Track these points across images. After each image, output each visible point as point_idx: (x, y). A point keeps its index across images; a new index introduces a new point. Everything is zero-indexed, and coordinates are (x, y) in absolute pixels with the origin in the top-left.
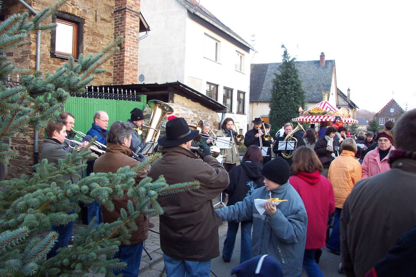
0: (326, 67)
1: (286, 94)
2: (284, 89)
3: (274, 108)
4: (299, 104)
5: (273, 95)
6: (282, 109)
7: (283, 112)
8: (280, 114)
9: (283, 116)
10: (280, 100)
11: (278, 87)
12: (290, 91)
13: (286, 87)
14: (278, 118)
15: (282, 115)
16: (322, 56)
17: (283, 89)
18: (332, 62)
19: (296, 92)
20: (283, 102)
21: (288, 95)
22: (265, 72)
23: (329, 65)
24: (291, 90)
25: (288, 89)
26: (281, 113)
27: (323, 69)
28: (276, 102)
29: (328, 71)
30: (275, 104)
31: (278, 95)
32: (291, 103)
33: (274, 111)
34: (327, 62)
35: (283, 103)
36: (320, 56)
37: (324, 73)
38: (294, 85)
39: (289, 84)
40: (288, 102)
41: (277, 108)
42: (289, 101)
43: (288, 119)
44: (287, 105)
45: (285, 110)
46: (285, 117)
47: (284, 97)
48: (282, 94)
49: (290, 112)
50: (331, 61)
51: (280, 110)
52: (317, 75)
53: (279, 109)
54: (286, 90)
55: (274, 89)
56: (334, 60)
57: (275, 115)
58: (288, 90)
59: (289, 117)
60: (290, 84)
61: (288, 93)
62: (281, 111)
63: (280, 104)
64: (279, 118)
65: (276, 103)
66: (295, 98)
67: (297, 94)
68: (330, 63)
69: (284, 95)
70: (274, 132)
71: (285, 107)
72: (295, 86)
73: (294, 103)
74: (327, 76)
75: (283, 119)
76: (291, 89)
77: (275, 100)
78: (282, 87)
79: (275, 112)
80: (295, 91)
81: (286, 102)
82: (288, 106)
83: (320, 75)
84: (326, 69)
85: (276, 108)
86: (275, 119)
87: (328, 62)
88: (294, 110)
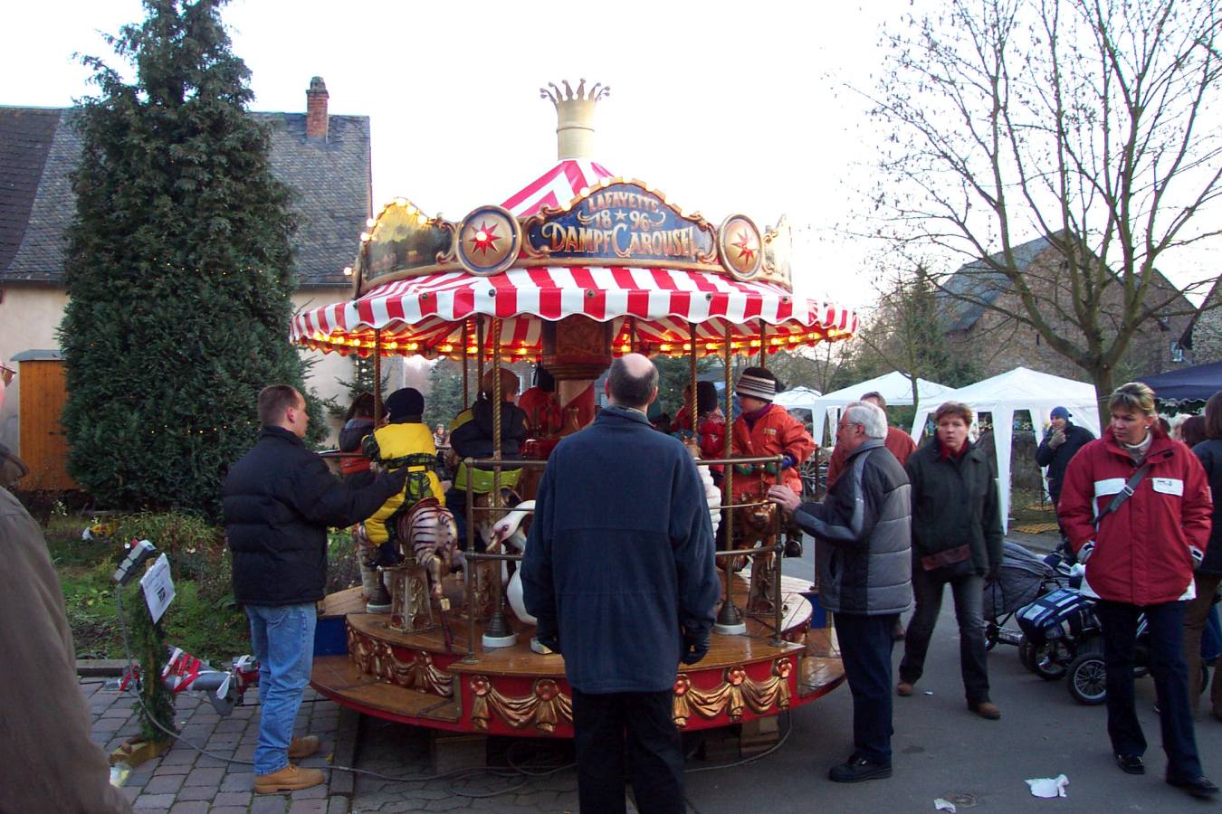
0: (335, 142)
1: (177, 197)
2: (162, 161)
3: (99, 288)
4: (261, 255)
5: (85, 203)
6: (154, 293)
7: (160, 311)
8: (144, 325)
9: (161, 337)
10: (141, 233)
11: (116, 152)
12: (206, 177)
13: (176, 150)
14: (126, 348)
15: (158, 330)
16: (317, 92)
17: (155, 165)
18: (358, 124)
19: (241, 187)
20: (156, 246)
21: (188, 201)
22: (39, 146)
23: (349, 136)
24: (210, 172)
25: (190, 163)
26: (146, 313)
27: (322, 145)
28: (112, 246)
29: (345, 158)
30: (105, 257)
31: (122, 200)
32: (216, 251)
33: (98, 306)
34: (338, 122)
35: (159, 253)
36: (308, 92)
37: (327, 164)
38: (230, 141)
39: (194, 131)
40: (194, 248)
41: (119, 283)
42: (203, 237)
43: (194, 353)
44: (185, 263)
45: (173, 300)
46: (178, 342)
47: (164, 215)
48: (151, 194)
49: (207, 311)
50: (354, 120)
51: (140, 297)
52: (300, 173)
53: (135, 291)
54: (173, 169)
55: (92, 163)
56: (368, 117)
57: (109, 328)
58: (191, 170)
59: (206, 343)
60: (202, 131)
61: (189, 186)
62: (145, 304)
63: (136, 258)
64: (134, 349)
65: (108, 251)
66: (239, 224)
67: (249, 202)
68: (349, 126)
69: (165, 202)
70: (104, 441)
71: (175, 275)
72: (234, 149)
73: (231, 251)
74: (342, 179)
75: (168, 353)
76: (209, 166)
77: (104, 234)
78: (149, 147)
79: (103, 312)
80: (236, 179)
81: (182, 245)
82: (190, 270)
83: (312, 171)
84: (337, 149)
85: (110, 283)
86: (111, 357)
87: (343, 126)
88: (235, 296)
